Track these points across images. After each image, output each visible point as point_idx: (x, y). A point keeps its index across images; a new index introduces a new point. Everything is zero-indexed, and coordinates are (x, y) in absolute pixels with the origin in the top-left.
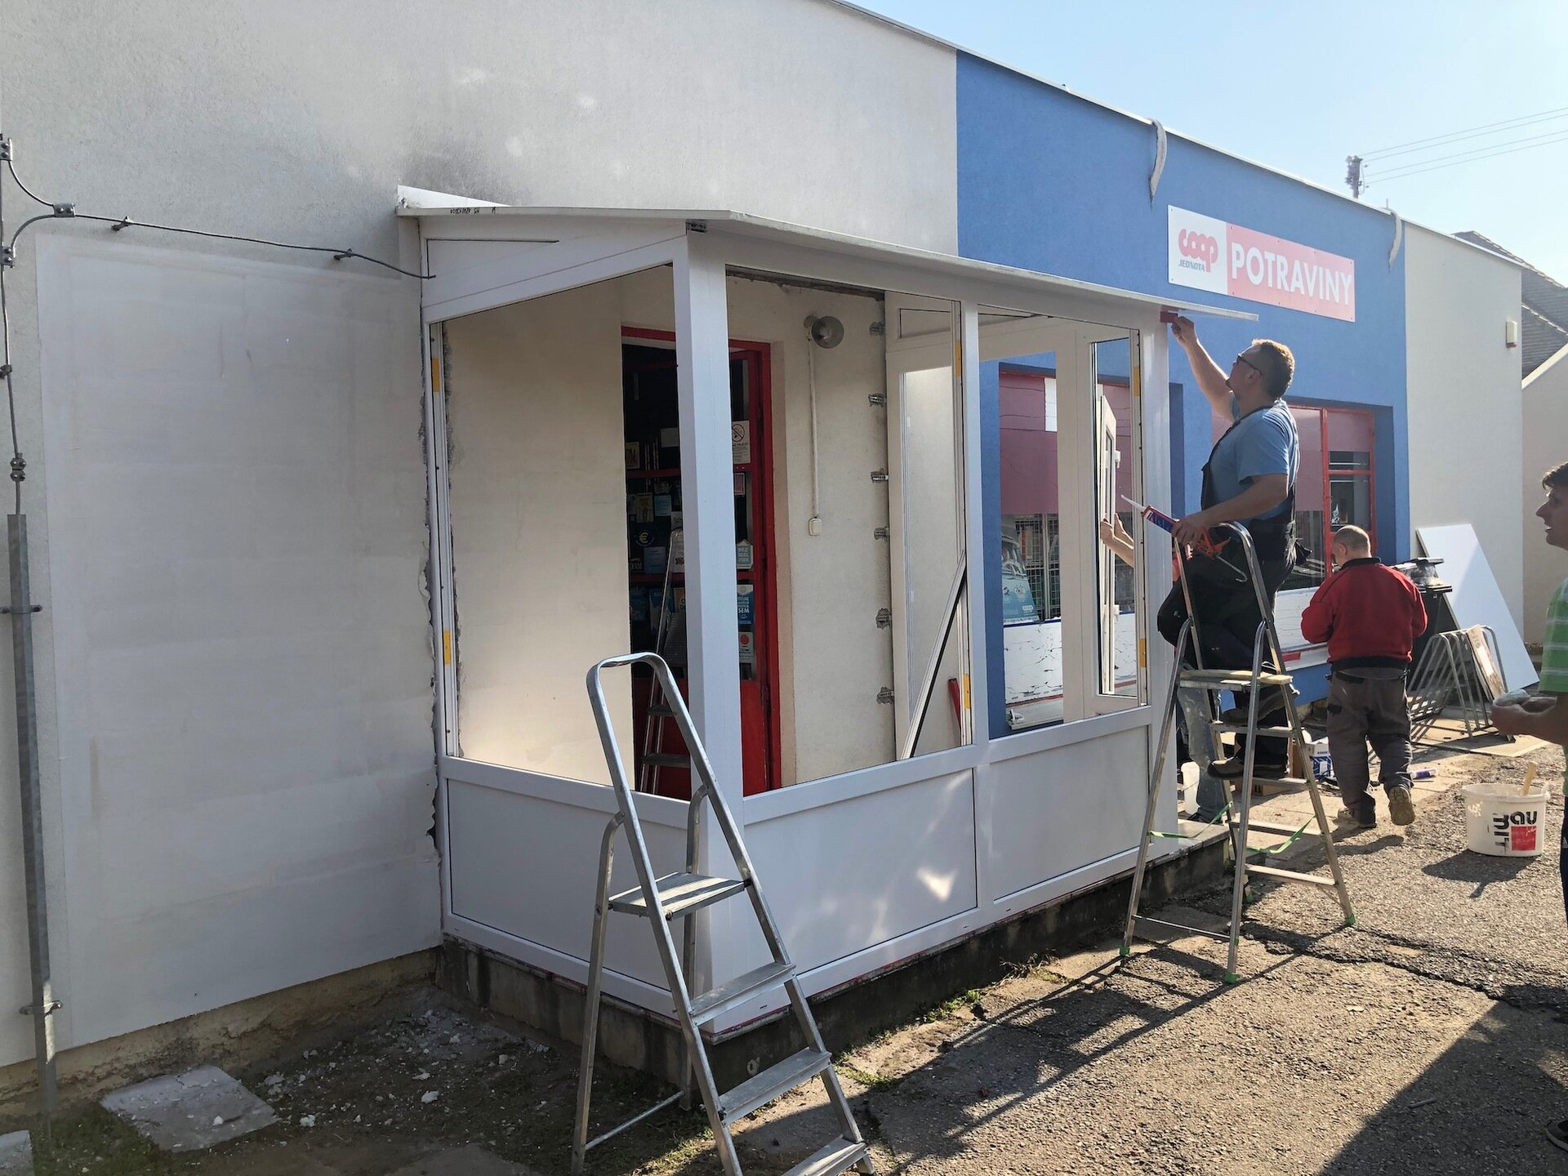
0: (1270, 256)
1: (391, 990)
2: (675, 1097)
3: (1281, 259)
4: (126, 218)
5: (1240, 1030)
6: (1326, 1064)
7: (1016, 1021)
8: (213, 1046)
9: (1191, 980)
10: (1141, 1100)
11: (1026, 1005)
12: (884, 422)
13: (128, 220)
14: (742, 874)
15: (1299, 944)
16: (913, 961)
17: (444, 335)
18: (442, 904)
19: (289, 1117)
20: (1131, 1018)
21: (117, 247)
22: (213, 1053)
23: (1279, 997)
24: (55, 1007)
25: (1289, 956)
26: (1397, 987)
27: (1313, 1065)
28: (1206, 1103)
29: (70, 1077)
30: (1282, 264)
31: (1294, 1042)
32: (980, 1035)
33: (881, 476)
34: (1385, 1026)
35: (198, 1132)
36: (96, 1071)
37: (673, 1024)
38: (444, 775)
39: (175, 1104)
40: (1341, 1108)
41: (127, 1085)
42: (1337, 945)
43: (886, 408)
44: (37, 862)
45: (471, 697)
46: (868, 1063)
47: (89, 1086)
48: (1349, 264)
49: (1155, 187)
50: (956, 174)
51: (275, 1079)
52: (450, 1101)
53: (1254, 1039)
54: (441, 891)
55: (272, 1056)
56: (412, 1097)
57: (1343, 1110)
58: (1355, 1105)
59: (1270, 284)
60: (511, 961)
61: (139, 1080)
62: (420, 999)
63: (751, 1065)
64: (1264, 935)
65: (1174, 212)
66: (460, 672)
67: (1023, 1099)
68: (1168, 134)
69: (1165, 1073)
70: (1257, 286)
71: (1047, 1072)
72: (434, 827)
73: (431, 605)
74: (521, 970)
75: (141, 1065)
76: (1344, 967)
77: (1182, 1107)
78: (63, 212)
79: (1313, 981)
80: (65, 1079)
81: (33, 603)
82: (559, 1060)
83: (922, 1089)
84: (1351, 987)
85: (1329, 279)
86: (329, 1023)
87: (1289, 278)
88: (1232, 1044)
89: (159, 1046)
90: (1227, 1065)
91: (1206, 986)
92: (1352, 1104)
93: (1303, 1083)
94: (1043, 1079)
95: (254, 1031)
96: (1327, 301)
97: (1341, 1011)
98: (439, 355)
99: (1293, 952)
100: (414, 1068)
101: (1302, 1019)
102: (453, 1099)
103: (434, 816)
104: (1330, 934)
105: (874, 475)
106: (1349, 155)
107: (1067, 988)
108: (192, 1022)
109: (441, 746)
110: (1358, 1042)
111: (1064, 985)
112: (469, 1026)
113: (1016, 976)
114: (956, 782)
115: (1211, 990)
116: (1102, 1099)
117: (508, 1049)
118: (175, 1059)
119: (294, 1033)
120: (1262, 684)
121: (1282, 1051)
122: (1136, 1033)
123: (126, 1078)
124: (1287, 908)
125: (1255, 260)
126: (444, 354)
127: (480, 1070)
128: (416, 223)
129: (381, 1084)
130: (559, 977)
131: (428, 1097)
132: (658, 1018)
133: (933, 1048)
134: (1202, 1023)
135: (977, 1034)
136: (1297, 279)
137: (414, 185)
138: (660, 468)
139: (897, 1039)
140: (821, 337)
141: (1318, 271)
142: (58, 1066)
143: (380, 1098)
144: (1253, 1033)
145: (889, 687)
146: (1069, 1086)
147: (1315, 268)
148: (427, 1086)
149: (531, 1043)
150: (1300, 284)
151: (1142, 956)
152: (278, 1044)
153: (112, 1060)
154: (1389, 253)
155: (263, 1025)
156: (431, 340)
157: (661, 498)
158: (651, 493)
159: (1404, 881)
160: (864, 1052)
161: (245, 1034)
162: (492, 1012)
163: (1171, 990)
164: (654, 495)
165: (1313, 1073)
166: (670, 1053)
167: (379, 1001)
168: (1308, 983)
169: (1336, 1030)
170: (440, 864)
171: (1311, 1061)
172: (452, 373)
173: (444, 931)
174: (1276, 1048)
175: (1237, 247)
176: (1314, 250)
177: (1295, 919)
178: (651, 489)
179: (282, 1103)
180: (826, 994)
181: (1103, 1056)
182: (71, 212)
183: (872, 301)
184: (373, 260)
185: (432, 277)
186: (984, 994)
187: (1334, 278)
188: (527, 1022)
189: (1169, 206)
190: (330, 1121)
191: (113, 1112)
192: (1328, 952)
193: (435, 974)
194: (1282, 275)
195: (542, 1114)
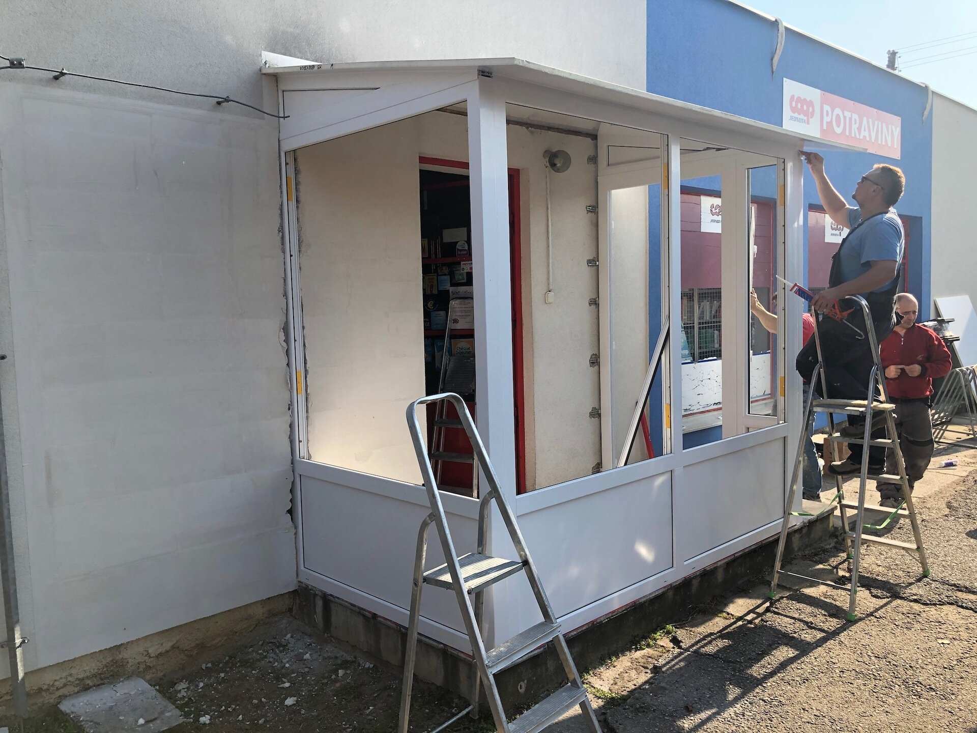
0: (848, 114)
1: (262, 620)
2: (467, 710)
3: (855, 116)
5: (866, 659)
6: (933, 686)
7: (704, 650)
8: (139, 663)
9: (823, 618)
10: (805, 715)
11: (708, 638)
12: (596, 225)
13: (64, 71)
14: (521, 556)
15: (893, 591)
16: (631, 607)
17: (295, 160)
18: (297, 561)
19: (192, 716)
20: (786, 649)
21: (57, 92)
22: (139, 668)
23: (888, 632)
24: (23, 642)
25: (888, 600)
26: (969, 624)
27: (923, 687)
28: (853, 718)
29: (36, 688)
30: (855, 119)
31: (906, 669)
32: (680, 661)
33: (594, 263)
34: (968, 655)
35: (127, 730)
36: (56, 683)
37: (465, 657)
38: (298, 472)
39: (111, 708)
40: (951, 723)
41: (78, 692)
42: (921, 592)
43: (598, 215)
45: (316, 417)
46: (602, 681)
47: (51, 694)
48: (897, 120)
49: (776, 65)
51: (182, 686)
52: (304, 704)
53: (878, 666)
54: (297, 553)
55: (180, 669)
56: (278, 701)
57: (953, 725)
58: (961, 720)
59: (847, 133)
60: (346, 604)
61: (86, 689)
62: (282, 626)
63: (521, 686)
64: (868, 583)
65: (786, 81)
66: (309, 399)
67: (718, 713)
68: (786, 29)
69: (819, 694)
71: (733, 692)
72: (291, 508)
73: (288, 353)
74: (352, 610)
75: (88, 678)
76: (928, 609)
78: (16, 64)
79: (909, 620)
80: (34, 690)
82: (381, 674)
83: (644, 704)
84: (937, 624)
85: (885, 130)
86: (220, 644)
87: (859, 129)
88: (863, 670)
89: (100, 665)
90: (862, 687)
91: (833, 624)
92: (958, 719)
93: (920, 702)
94: (731, 697)
95: (167, 652)
96: (883, 146)
97: (934, 644)
98: (292, 174)
99: (891, 597)
100: (278, 679)
101: (907, 650)
102: (306, 703)
103: (291, 501)
104: (914, 583)
105: (589, 262)
106: (889, 50)
107: (735, 623)
108: (123, 647)
109: (296, 452)
110: (951, 668)
111: (732, 621)
112: (316, 646)
113: (698, 614)
114: (660, 481)
115: (838, 626)
116: (777, 715)
117: (345, 665)
118: (111, 673)
119: (195, 653)
120: (873, 410)
121: (900, 676)
122: (791, 661)
123: (77, 687)
124: (879, 562)
125: (838, 116)
126: (296, 174)
127: (325, 681)
128: (275, 78)
129: (256, 690)
130: (381, 617)
131: (290, 701)
132: (454, 652)
133: (647, 671)
134: (837, 653)
135: (678, 659)
136: (865, 130)
137: (274, 51)
138: (442, 257)
139: (620, 663)
140: (555, 165)
141: (878, 124)
142: (27, 682)
143: (255, 701)
144: (876, 662)
145: (597, 407)
146: (751, 703)
147: (876, 122)
148: (289, 693)
149: (361, 661)
150: (867, 134)
151: (784, 599)
152: (184, 660)
153: (67, 675)
154: (923, 113)
155: (173, 647)
156: (286, 164)
157: (443, 277)
158: (436, 274)
159: (956, 543)
160: (598, 673)
161: (160, 654)
162: (332, 637)
163: (810, 626)
164: (438, 275)
165: (925, 694)
166: (463, 676)
167: (254, 628)
168: (906, 621)
169: (934, 659)
170: (296, 534)
171: (922, 684)
172: (301, 188)
173: (299, 580)
174: (894, 674)
175: (827, 108)
176: (875, 110)
177: (886, 571)
178: (436, 271)
179: (186, 705)
180: (572, 634)
181: (771, 680)
182: (22, 64)
183: (589, 140)
184: (245, 105)
185: (286, 117)
186: (679, 628)
187: (888, 131)
188: (357, 646)
189: (784, 78)
190: (221, 719)
191: (67, 714)
192: (915, 597)
193: (292, 609)
194: (855, 127)
195: (370, 717)
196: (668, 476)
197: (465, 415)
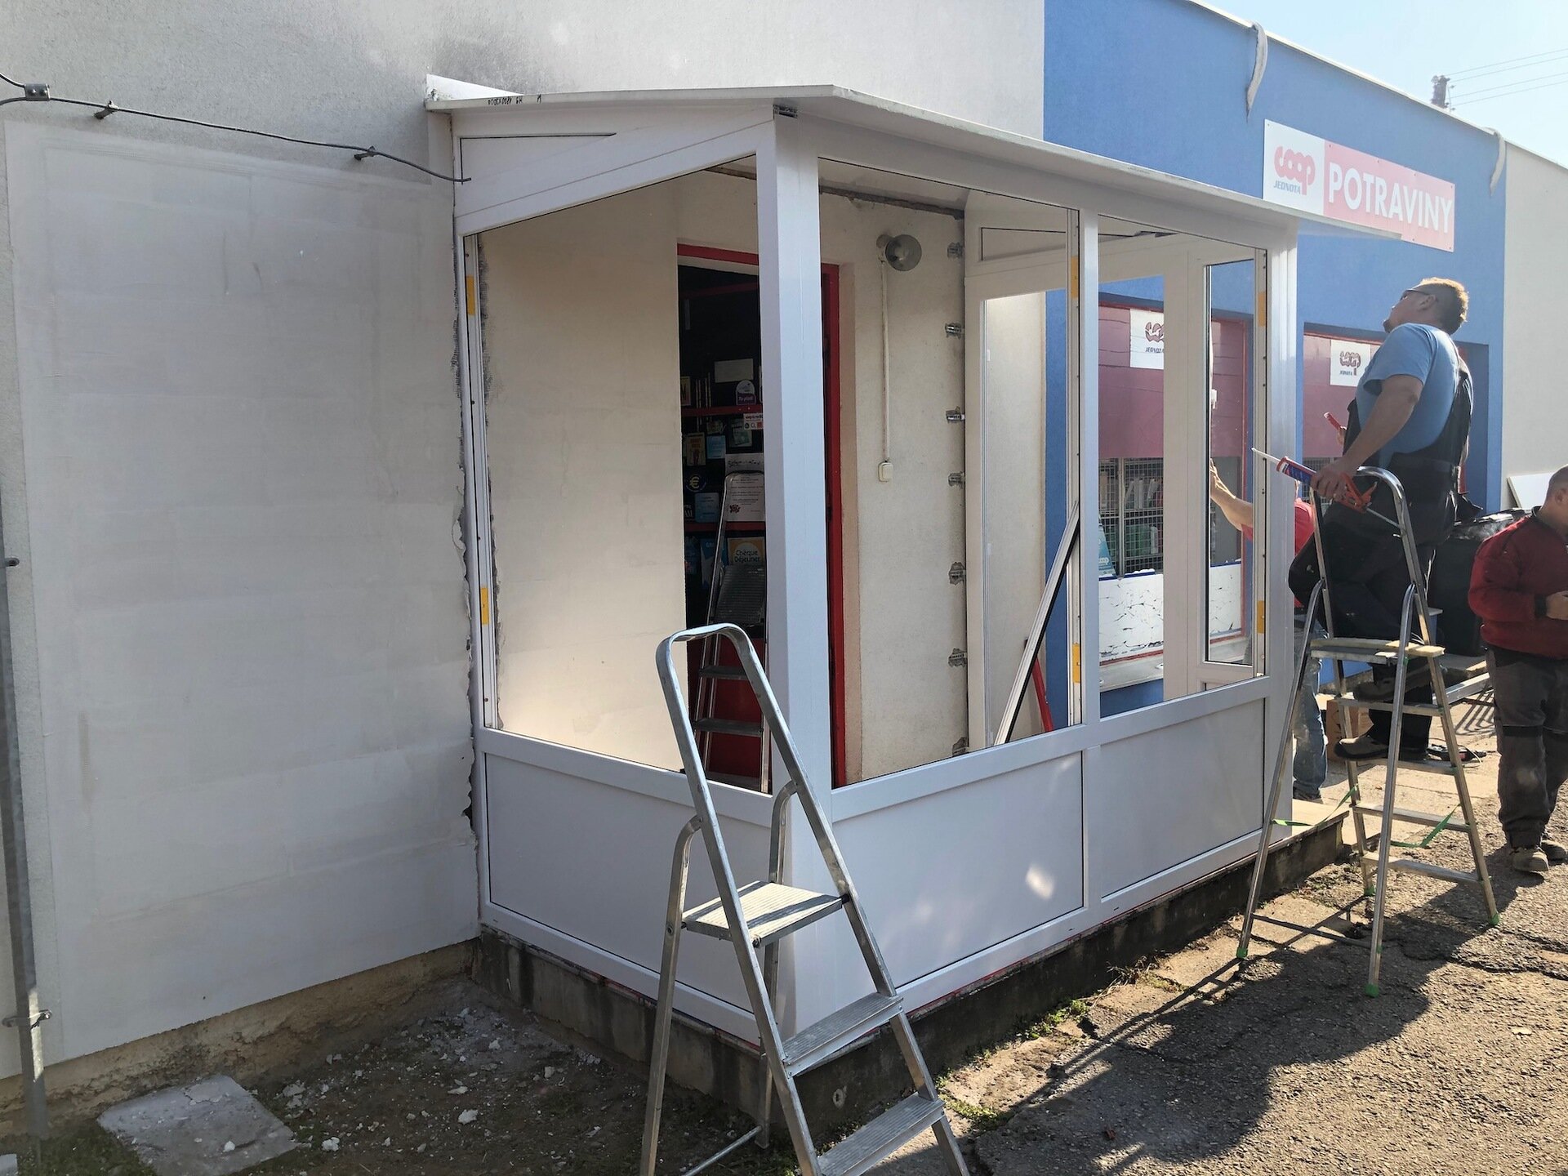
0: (1369, 178)
1: (423, 986)
2: (751, 1133)
3: (1381, 182)
4: (110, 103)
5: (1396, 1059)
6: (1504, 1103)
7: (1132, 1039)
8: (226, 1053)
9: (1325, 992)
10: (1297, 1148)
11: (1140, 1021)
12: (962, 355)
13: (113, 106)
14: (839, 887)
15: (1439, 949)
16: (1015, 970)
17: (480, 249)
18: (479, 892)
19: (310, 1139)
21: (99, 138)
22: (225, 1060)
24: (42, 1018)
26: (1562, 1004)
27: (1488, 1104)
29: (62, 1091)
30: (1381, 187)
31: (1461, 1074)
32: (1095, 1058)
33: (957, 416)
34: (1560, 1053)
35: (206, 1160)
36: (94, 1084)
37: (748, 1048)
38: (481, 748)
39: (182, 1123)
40: (1533, 1162)
41: (129, 1099)
42: (1484, 950)
43: (964, 339)
44: (18, 854)
45: (510, 661)
46: (967, 1090)
47: (85, 1101)
48: (1449, 188)
49: (1253, 99)
50: (1043, 77)
51: (295, 1090)
52: (490, 1122)
53: (1414, 1070)
54: (479, 878)
55: (291, 1062)
56: (448, 1115)
58: (1548, 1158)
59: (1368, 209)
60: (558, 961)
61: (142, 1093)
62: (455, 996)
63: (837, 1096)
65: (1272, 129)
66: (498, 632)
68: (1271, 40)
69: (1319, 1114)
70: (1353, 211)
72: (471, 806)
73: (466, 558)
74: (568, 971)
75: (144, 1075)
76: (1497, 978)
77: (1348, 1160)
78: (36, 94)
79: (1465, 996)
80: (57, 1094)
81: (9, 555)
82: (613, 1074)
83: (1036, 1126)
84: (1510, 1003)
85: (1429, 204)
86: (356, 1023)
87: (1387, 202)
88: (1390, 1076)
89: (165, 1055)
90: (1390, 1104)
92: (1543, 1156)
93: (1483, 1128)
95: (271, 1035)
96: (1426, 229)
97: (1506, 1034)
98: (474, 272)
99: (1436, 958)
100: (449, 1079)
101: (1463, 1045)
102: (493, 1120)
103: (471, 795)
104: (1473, 937)
105: (950, 414)
106: (1434, 75)
107: (1182, 997)
108: (201, 1027)
109: (478, 717)
110: (1534, 1075)
111: (1179, 994)
112: (509, 1029)
113: (1123, 983)
114: (1066, 765)
117: (555, 1058)
118: (182, 1069)
119: (315, 1037)
120: (1409, 656)
121: (1450, 1086)
123: (128, 1090)
124: (1417, 901)
125: (1353, 181)
126: (480, 272)
127: (524, 1084)
128: (448, 117)
129: (412, 1098)
130: (613, 982)
131: (466, 1117)
132: (731, 1040)
133: (1041, 1073)
135: (1090, 1056)
136: (1396, 204)
137: (446, 74)
138: (713, 406)
139: (998, 1061)
140: (896, 258)
141: (1418, 195)
142: (48, 1081)
143: (411, 1116)
144: (1411, 1062)
145: (961, 649)
147: (1415, 192)
148: (464, 1103)
149: (581, 1053)
150: (1399, 210)
151: (1263, 959)
152: (298, 1049)
153: (111, 1071)
154: (1491, 177)
155: (282, 1028)
156: (466, 255)
157: (714, 438)
158: (703, 433)
160: (962, 1076)
161: (261, 1039)
162: (536, 1014)
164: (706, 435)
165: (1491, 1115)
166: (744, 1079)
167: (410, 998)
168: (1460, 997)
169: (1506, 1059)
170: (477, 848)
171: (1486, 1100)
172: (490, 294)
173: (483, 921)
174: (1441, 1082)
175: (1335, 168)
176: (1414, 172)
177: (1429, 917)
178: (703, 429)
179: (302, 1120)
180: (921, 1012)
182: (44, 94)
183: (950, 219)
184: (400, 161)
185: (466, 180)
186: (1090, 1005)
187: (1433, 203)
188: (576, 1029)
189: (1266, 120)
190: (356, 1144)
191: (111, 1133)
192: (1475, 959)
193: (470, 968)
194: (1380, 199)
195: (596, 1144)
196: (1076, 759)
197: (751, 659)
